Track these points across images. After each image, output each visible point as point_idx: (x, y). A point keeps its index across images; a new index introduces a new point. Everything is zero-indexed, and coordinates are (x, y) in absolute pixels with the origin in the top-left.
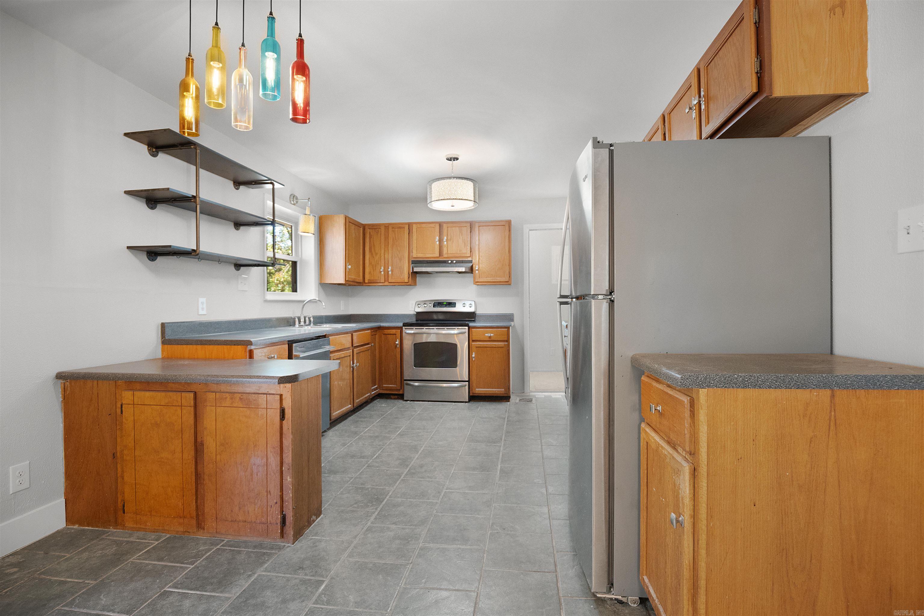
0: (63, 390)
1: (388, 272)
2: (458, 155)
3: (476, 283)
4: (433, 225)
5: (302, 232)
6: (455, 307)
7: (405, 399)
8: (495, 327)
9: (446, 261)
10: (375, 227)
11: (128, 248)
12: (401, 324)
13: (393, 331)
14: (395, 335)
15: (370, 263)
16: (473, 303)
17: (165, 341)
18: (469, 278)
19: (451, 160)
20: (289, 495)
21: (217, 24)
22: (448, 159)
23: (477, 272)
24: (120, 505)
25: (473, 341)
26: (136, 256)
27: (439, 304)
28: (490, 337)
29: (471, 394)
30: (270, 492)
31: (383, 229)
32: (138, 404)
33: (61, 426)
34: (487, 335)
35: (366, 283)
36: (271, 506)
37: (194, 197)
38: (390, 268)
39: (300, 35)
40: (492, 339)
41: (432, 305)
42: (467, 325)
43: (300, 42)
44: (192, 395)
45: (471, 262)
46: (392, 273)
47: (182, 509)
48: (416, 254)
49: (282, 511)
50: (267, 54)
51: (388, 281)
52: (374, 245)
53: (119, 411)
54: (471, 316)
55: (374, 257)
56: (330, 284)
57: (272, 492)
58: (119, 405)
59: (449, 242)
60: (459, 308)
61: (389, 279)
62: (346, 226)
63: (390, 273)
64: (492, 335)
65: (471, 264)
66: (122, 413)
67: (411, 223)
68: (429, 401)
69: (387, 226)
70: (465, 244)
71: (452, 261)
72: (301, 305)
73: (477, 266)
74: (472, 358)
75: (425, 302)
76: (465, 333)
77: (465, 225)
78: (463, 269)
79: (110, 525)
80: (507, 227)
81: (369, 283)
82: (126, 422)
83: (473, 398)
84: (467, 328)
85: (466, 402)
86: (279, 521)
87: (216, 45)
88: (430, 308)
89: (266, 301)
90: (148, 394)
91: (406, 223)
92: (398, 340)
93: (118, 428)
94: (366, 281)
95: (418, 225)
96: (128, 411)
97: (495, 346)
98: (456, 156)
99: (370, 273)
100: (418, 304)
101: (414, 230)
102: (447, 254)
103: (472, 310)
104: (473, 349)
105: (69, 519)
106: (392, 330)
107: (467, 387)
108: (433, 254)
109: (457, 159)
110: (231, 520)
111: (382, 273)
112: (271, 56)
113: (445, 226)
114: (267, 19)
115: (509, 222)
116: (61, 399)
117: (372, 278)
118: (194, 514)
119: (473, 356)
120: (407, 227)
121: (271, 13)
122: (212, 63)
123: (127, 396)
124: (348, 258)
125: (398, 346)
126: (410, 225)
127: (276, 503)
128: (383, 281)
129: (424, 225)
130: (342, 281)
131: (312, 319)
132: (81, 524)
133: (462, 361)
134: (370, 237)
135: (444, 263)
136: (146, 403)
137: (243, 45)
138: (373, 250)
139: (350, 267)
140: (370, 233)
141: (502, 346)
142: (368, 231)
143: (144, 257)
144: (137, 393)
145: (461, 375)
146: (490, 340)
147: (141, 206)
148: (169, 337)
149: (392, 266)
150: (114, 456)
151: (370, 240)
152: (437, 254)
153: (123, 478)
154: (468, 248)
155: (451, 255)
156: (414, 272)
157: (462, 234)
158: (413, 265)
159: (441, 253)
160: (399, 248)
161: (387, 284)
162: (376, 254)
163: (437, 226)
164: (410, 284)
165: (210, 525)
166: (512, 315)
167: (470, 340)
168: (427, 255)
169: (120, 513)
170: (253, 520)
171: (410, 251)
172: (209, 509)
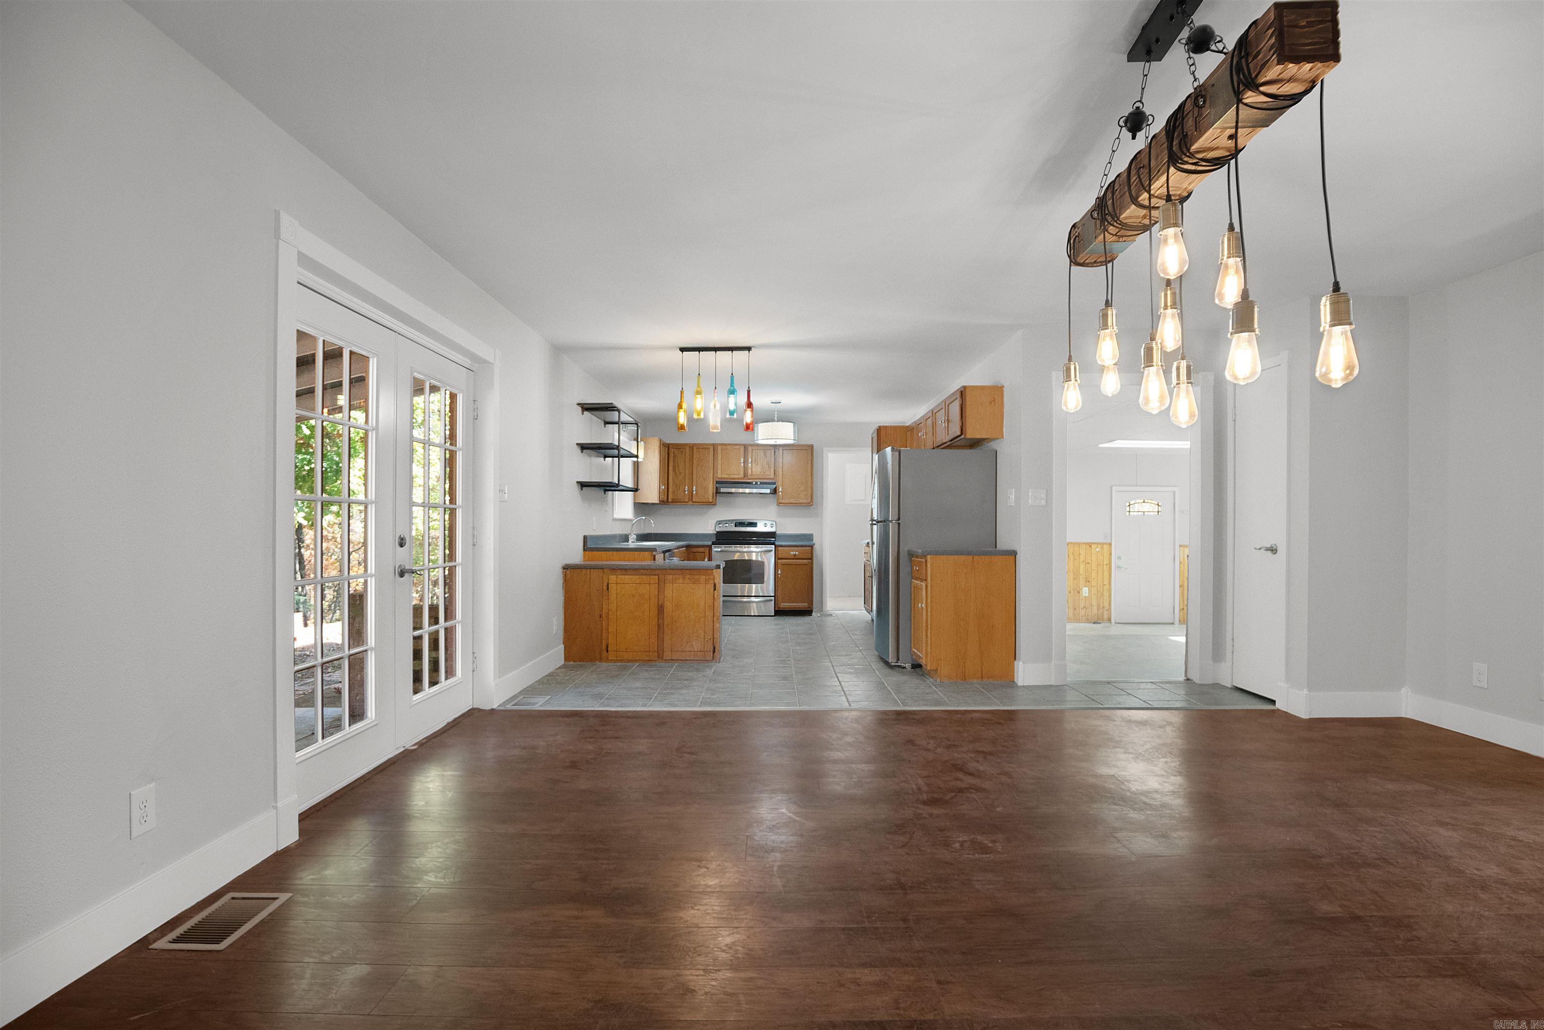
0: (565, 575)
1: (693, 491)
2: (782, 400)
3: (779, 504)
4: (738, 446)
6: (756, 527)
8: (800, 546)
10: (679, 447)
11: (576, 482)
12: (710, 543)
13: (702, 549)
14: (703, 553)
15: (674, 483)
16: (774, 523)
17: (586, 548)
18: (772, 499)
19: (775, 403)
21: (699, 374)
22: (772, 403)
23: (780, 493)
24: (604, 647)
25: (779, 559)
26: (578, 487)
27: (740, 523)
28: (795, 555)
29: (776, 609)
30: (707, 632)
31: (687, 448)
32: (620, 583)
33: (564, 599)
34: (793, 553)
35: (669, 502)
36: (708, 641)
38: (694, 487)
39: (748, 387)
40: (797, 557)
41: (733, 525)
42: (773, 544)
43: (749, 392)
45: (774, 483)
46: (696, 493)
47: (648, 647)
48: (720, 475)
49: (713, 644)
50: (730, 395)
51: (692, 501)
52: (678, 465)
53: (605, 588)
54: (773, 535)
55: (677, 477)
56: (642, 503)
58: (605, 584)
59: (754, 464)
60: (760, 528)
61: (694, 498)
62: (660, 447)
63: (694, 492)
64: (797, 553)
65: (775, 486)
66: (608, 590)
67: (716, 444)
68: (736, 616)
69: (692, 447)
70: (769, 466)
71: (756, 483)
72: (627, 523)
73: (781, 488)
74: (778, 574)
75: (726, 522)
76: (771, 551)
77: (769, 448)
78: (768, 491)
79: (597, 661)
80: (810, 452)
81: (672, 502)
82: (611, 594)
83: (779, 613)
84: (773, 546)
85: (772, 616)
86: (711, 651)
87: (698, 386)
88: (732, 528)
90: (627, 576)
91: (710, 444)
92: (706, 558)
93: (604, 598)
94: (670, 500)
95: (723, 446)
96: (613, 587)
97: (800, 564)
98: (779, 401)
99: (674, 492)
100: (720, 522)
101: (719, 451)
102: (752, 475)
103: (773, 530)
104: (780, 566)
105: (566, 658)
106: (700, 548)
107: (773, 602)
108: (738, 475)
109: (780, 403)
110: (680, 651)
111: (686, 492)
112: (732, 396)
113: (750, 449)
114: (730, 376)
115: (812, 447)
116: (562, 581)
117: (676, 498)
118: (656, 650)
119: (779, 572)
120: (712, 448)
121: (732, 374)
122: (697, 396)
123: (613, 578)
124: (660, 477)
126: (714, 445)
127: (710, 639)
128: (686, 500)
129: (729, 447)
130: (656, 501)
131: (639, 535)
132: (574, 661)
133: (769, 577)
134: (674, 457)
135: (748, 484)
136: (625, 582)
137: (715, 389)
138: (677, 470)
139: (663, 487)
140: (674, 453)
141: (806, 564)
142: (672, 450)
144: (620, 577)
145: (768, 591)
146: (795, 557)
148: (590, 545)
149: (696, 486)
150: (601, 616)
151: (674, 459)
152: (742, 476)
153: (607, 629)
154: (772, 470)
155: (756, 477)
156: (717, 492)
157: (766, 457)
158: (717, 485)
159: (745, 475)
160: (703, 469)
161: (690, 503)
162: (680, 473)
163: (742, 448)
164: (712, 504)
165: (667, 655)
166: (811, 535)
167: (777, 558)
168: (732, 477)
169: (604, 652)
170: (696, 650)
171: (715, 472)
172: (666, 645)
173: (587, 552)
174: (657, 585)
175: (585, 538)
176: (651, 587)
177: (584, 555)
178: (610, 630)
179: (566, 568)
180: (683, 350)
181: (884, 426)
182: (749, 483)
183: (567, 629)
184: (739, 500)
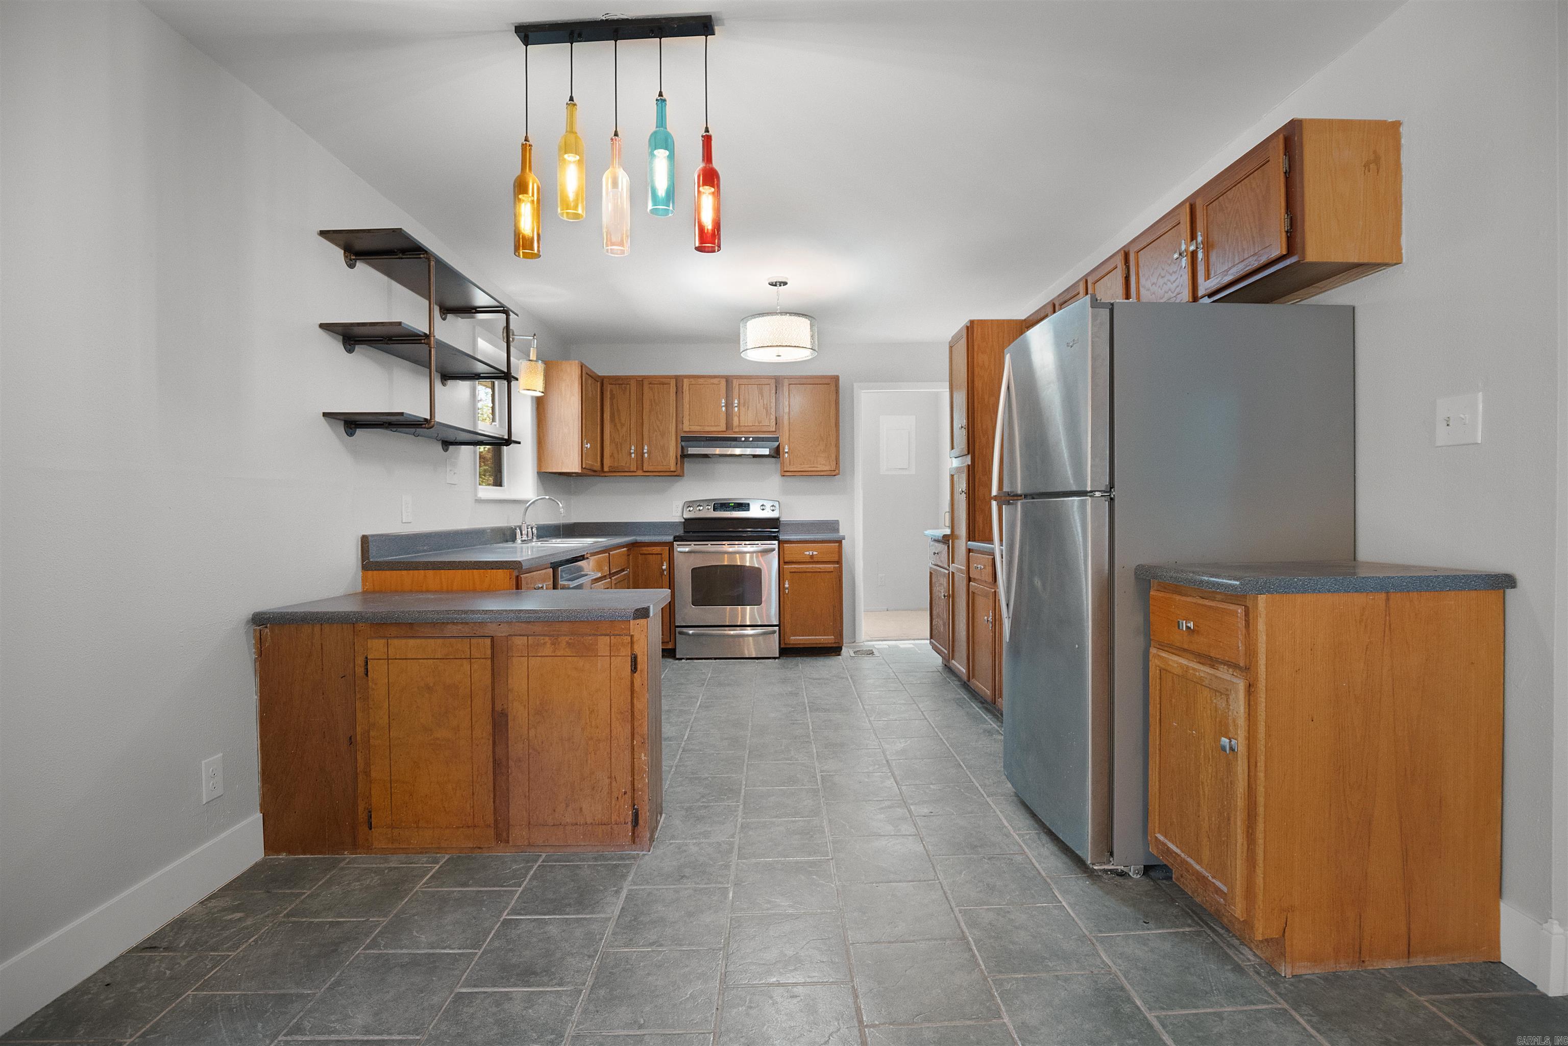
0: (259, 640)
1: (643, 453)
2: (787, 279)
3: (784, 472)
4: (715, 381)
5: (524, 390)
6: (748, 510)
7: (677, 657)
8: (820, 541)
9: (737, 437)
10: (620, 382)
11: (325, 414)
12: (671, 538)
13: (657, 549)
14: (659, 556)
15: (612, 440)
16: (776, 504)
17: (368, 564)
18: (771, 464)
19: (776, 285)
20: (643, 781)
21: (571, 99)
22: (771, 284)
23: (786, 455)
24: (362, 816)
25: (786, 563)
27: (722, 505)
28: (812, 556)
29: (782, 646)
30: (615, 778)
31: (633, 384)
32: (396, 659)
34: (807, 553)
35: (605, 472)
36: (618, 798)
37: (427, 336)
38: (646, 448)
39: (707, 130)
40: (815, 560)
41: (711, 507)
42: (775, 538)
43: (707, 140)
44: (488, 642)
45: (776, 439)
46: (649, 456)
47: (472, 814)
48: (688, 426)
49: (632, 805)
50: (656, 152)
51: (643, 469)
52: (618, 410)
53: (360, 671)
54: (774, 523)
55: (618, 431)
56: (550, 473)
57: (618, 779)
58: (360, 661)
59: (742, 409)
60: (754, 512)
61: (644, 468)
62: (582, 380)
63: (646, 455)
64: (815, 553)
65: (777, 444)
66: (367, 675)
67: (679, 376)
68: (715, 659)
69: (641, 381)
70: (767, 411)
71: (747, 439)
72: (524, 507)
73: (787, 447)
74: (784, 588)
75: (699, 503)
76: (773, 550)
77: (766, 381)
78: (766, 452)
79: (344, 850)
80: (833, 388)
81: (610, 472)
82: (374, 686)
83: (787, 651)
84: (776, 542)
85: (775, 658)
86: (629, 819)
87: (571, 130)
88: (709, 513)
89: (479, 501)
90: (412, 642)
91: (672, 376)
92: (665, 564)
93: (358, 696)
94: (606, 469)
95: (692, 380)
96: (378, 671)
97: (819, 570)
98: (783, 280)
99: (612, 456)
100: (689, 504)
101: (686, 387)
102: (739, 426)
103: (775, 515)
104: (787, 575)
105: (270, 845)
106: (654, 548)
107: (777, 635)
108: (717, 427)
109: (785, 284)
110: (552, 824)
111: (633, 455)
112: (661, 155)
113: (735, 383)
114: (655, 102)
115: (836, 379)
116: (254, 656)
117: (616, 465)
118: (490, 819)
119: (787, 586)
120: (673, 382)
121: (661, 94)
122: (566, 156)
123: (376, 647)
124: (584, 434)
125: (665, 573)
126: (678, 379)
127: (625, 793)
128: (633, 468)
129: (701, 381)
130: (575, 467)
131: (534, 530)
132: (290, 852)
133: (769, 594)
134: (612, 398)
135: (733, 441)
136: (410, 656)
137: (616, 134)
138: (617, 420)
139: (589, 446)
140: (611, 391)
141: (830, 570)
142: (608, 387)
143: (341, 429)
144: (395, 642)
145: (768, 616)
146: (812, 560)
147: (335, 346)
148: (374, 557)
149: (649, 446)
150: (351, 741)
151: (612, 405)
152: (723, 427)
153: (367, 773)
154: (773, 417)
155: (746, 429)
156: (684, 456)
157: (762, 396)
158: (683, 443)
159: (729, 425)
160: (660, 417)
161: (640, 473)
162: (623, 425)
163: (723, 383)
164: (676, 475)
165: (518, 835)
166: (837, 522)
167: (782, 562)
168: (707, 429)
170: (589, 821)
171: (679, 421)
172: (517, 810)
173: (370, 573)
174: (489, 662)
175: (365, 540)
176: (475, 666)
177: (364, 580)
178: (373, 774)
179: (260, 621)
180: (524, 32)
181: (978, 321)
182: (735, 439)
183: (268, 775)
184: (723, 468)
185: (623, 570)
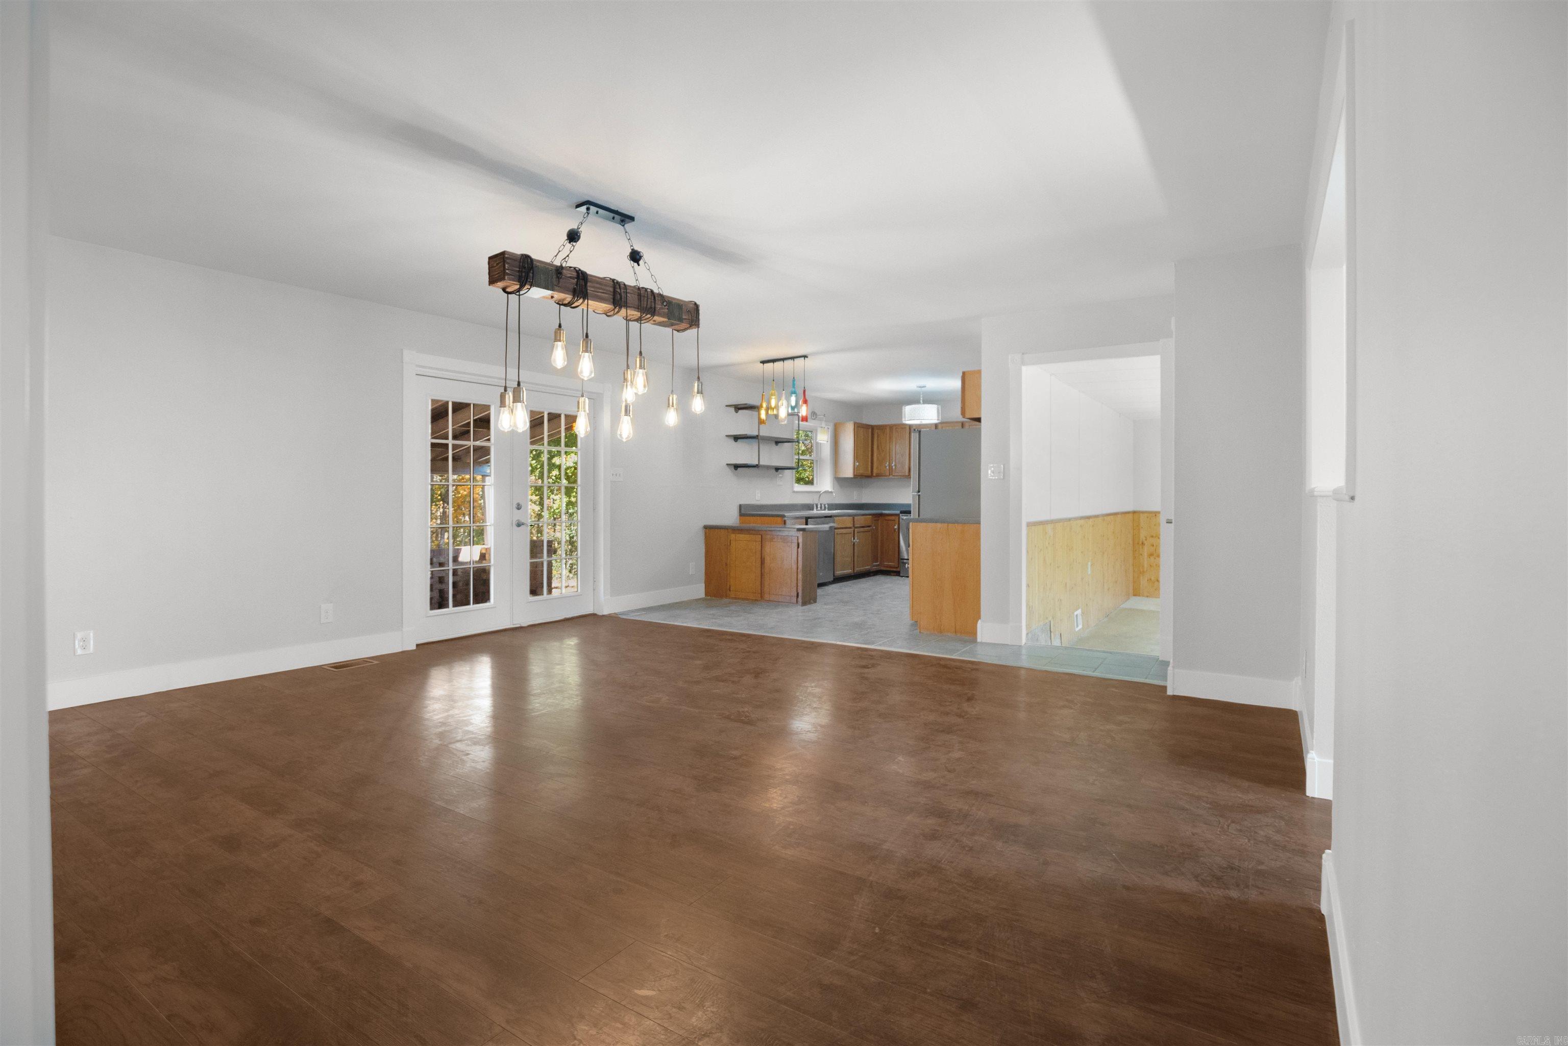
0: (706, 533)
1: (892, 467)
7: (901, 575)
10: (882, 428)
11: (728, 465)
12: (898, 512)
13: (893, 518)
14: (894, 521)
15: (878, 459)
17: (741, 515)
19: (921, 388)
20: (800, 584)
21: (774, 380)
22: (919, 388)
24: (728, 587)
26: (729, 468)
30: (792, 581)
31: (888, 430)
32: (738, 541)
33: (704, 550)
36: (793, 588)
37: (757, 436)
38: (893, 463)
43: (804, 392)
44: (760, 536)
46: (895, 467)
47: (755, 589)
49: (797, 591)
50: (791, 395)
51: (892, 475)
52: (881, 443)
53: (729, 544)
55: (881, 454)
56: (843, 478)
58: (729, 541)
61: (893, 473)
62: (854, 430)
63: (894, 467)
69: (892, 427)
72: (819, 494)
79: (724, 597)
81: (876, 476)
82: (732, 549)
86: (796, 595)
89: (798, 492)
90: (741, 535)
91: (908, 424)
92: (896, 525)
93: (728, 551)
94: (874, 475)
96: (733, 543)
98: (924, 385)
105: (706, 595)
109: (926, 387)
110: (775, 594)
111: (887, 467)
112: (794, 396)
116: (704, 538)
117: (880, 472)
118: (760, 592)
120: (908, 427)
122: (772, 397)
123: (733, 536)
124: (856, 457)
125: (896, 530)
127: (795, 586)
128: (888, 474)
130: (853, 476)
131: (826, 506)
132: (711, 593)
134: (878, 437)
136: (741, 540)
138: (880, 448)
139: (858, 464)
140: (878, 433)
142: (876, 431)
143: (733, 469)
144: (738, 535)
147: (732, 441)
148: (743, 512)
149: (896, 462)
150: (726, 564)
151: (878, 440)
153: (730, 575)
160: (901, 446)
161: (890, 477)
162: (883, 451)
164: (909, 477)
165: (766, 597)
169: (729, 591)
170: (785, 594)
171: (910, 448)
172: (766, 589)
173: (742, 517)
174: (760, 543)
175: (740, 506)
176: (757, 544)
177: (740, 519)
179: (707, 528)
180: (763, 362)
183: (706, 574)
185: (869, 526)
